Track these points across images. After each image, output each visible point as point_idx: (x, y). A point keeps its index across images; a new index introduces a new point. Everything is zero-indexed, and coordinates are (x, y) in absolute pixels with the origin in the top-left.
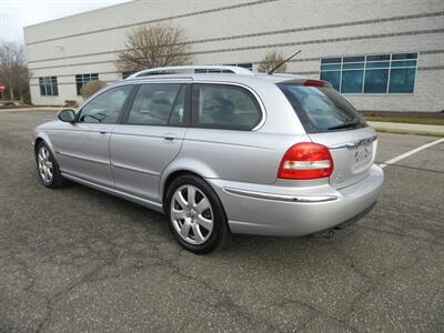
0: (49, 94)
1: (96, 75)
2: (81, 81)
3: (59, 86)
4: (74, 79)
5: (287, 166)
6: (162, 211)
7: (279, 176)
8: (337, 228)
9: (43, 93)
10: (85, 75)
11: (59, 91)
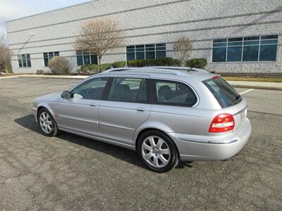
0: (25, 65)
1: (58, 53)
2: (47, 57)
3: (31, 61)
4: (42, 56)
5: (214, 126)
6: (135, 149)
7: (210, 131)
8: (237, 155)
9: (20, 65)
10: (50, 53)
11: (32, 64)
